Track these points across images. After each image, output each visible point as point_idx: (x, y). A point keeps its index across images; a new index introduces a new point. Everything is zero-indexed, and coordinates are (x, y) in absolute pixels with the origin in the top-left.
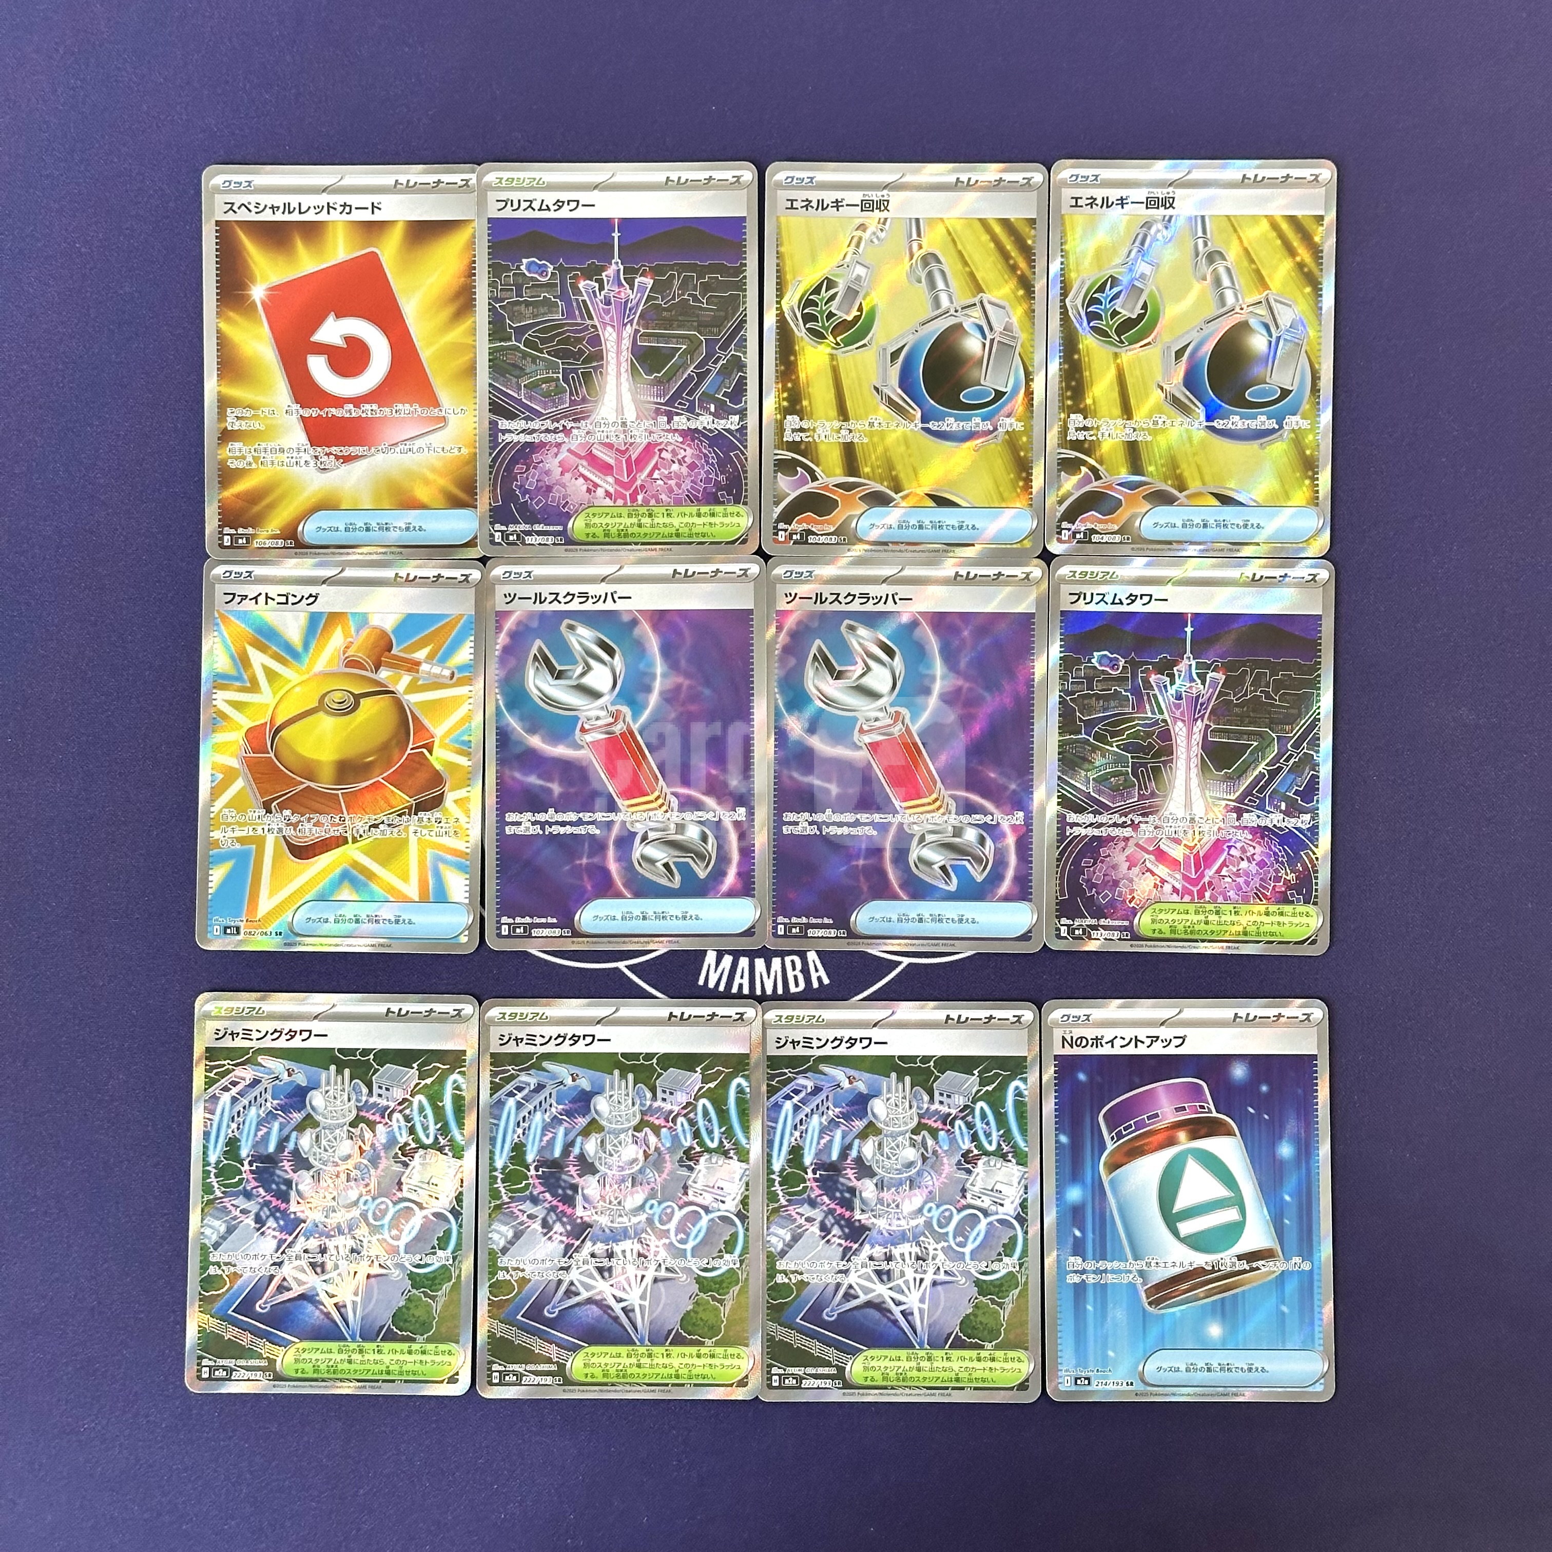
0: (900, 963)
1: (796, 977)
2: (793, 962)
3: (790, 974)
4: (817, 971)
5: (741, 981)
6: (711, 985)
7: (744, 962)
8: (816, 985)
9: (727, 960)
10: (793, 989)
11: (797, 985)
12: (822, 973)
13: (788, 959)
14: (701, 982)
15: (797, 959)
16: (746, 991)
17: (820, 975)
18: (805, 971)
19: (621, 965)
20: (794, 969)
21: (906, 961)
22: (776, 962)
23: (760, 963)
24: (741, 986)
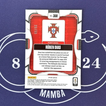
0: (79, 92)
1: (59, 95)
2: (58, 92)
3: (58, 94)
4: (63, 93)
5: (48, 95)
6: (42, 96)
7: (49, 91)
8: (62, 96)
9: (45, 91)
10: (58, 97)
11: (59, 96)
12: (64, 94)
13: (57, 91)
14: (40, 95)
15: (59, 91)
16: (49, 97)
17: (63, 94)
18: (61, 93)
19: (25, 92)
20: (58, 93)
21: (80, 92)
22: (55, 92)
23: (52, 92)
24: (48, 96)
